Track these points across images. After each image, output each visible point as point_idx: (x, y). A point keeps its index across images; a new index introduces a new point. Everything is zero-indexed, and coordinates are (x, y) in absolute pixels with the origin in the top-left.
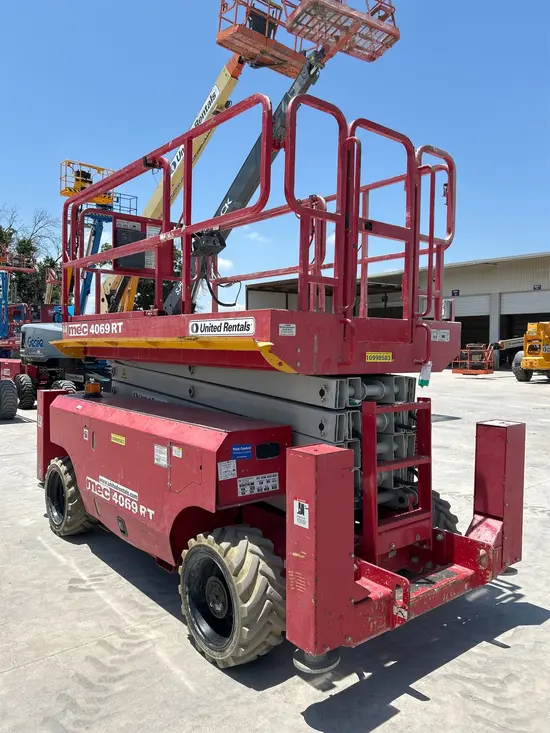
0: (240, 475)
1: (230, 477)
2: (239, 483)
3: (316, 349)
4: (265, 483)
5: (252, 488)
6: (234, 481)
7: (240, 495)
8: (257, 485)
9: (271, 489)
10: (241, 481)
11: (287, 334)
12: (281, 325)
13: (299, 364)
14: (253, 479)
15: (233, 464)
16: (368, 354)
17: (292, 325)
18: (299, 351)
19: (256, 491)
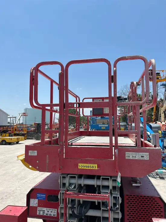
0: (39, 206)
1: (35, 206)
2: (38, 209)
3: (47, 161)
4: (50, 212)
5: (44, 213)
6: (36, 207)
7: (38, 214)
8: (46, 212)
9: (52, 215)
10: (39, 208)
11: (32, 155)
12: (29, 151)
13: (37, 167)
14: (45, 209)
15: (36, 201)
16: (80, 165)
17: (35, 151)
18: (38, 162)
19: (45, 214)
